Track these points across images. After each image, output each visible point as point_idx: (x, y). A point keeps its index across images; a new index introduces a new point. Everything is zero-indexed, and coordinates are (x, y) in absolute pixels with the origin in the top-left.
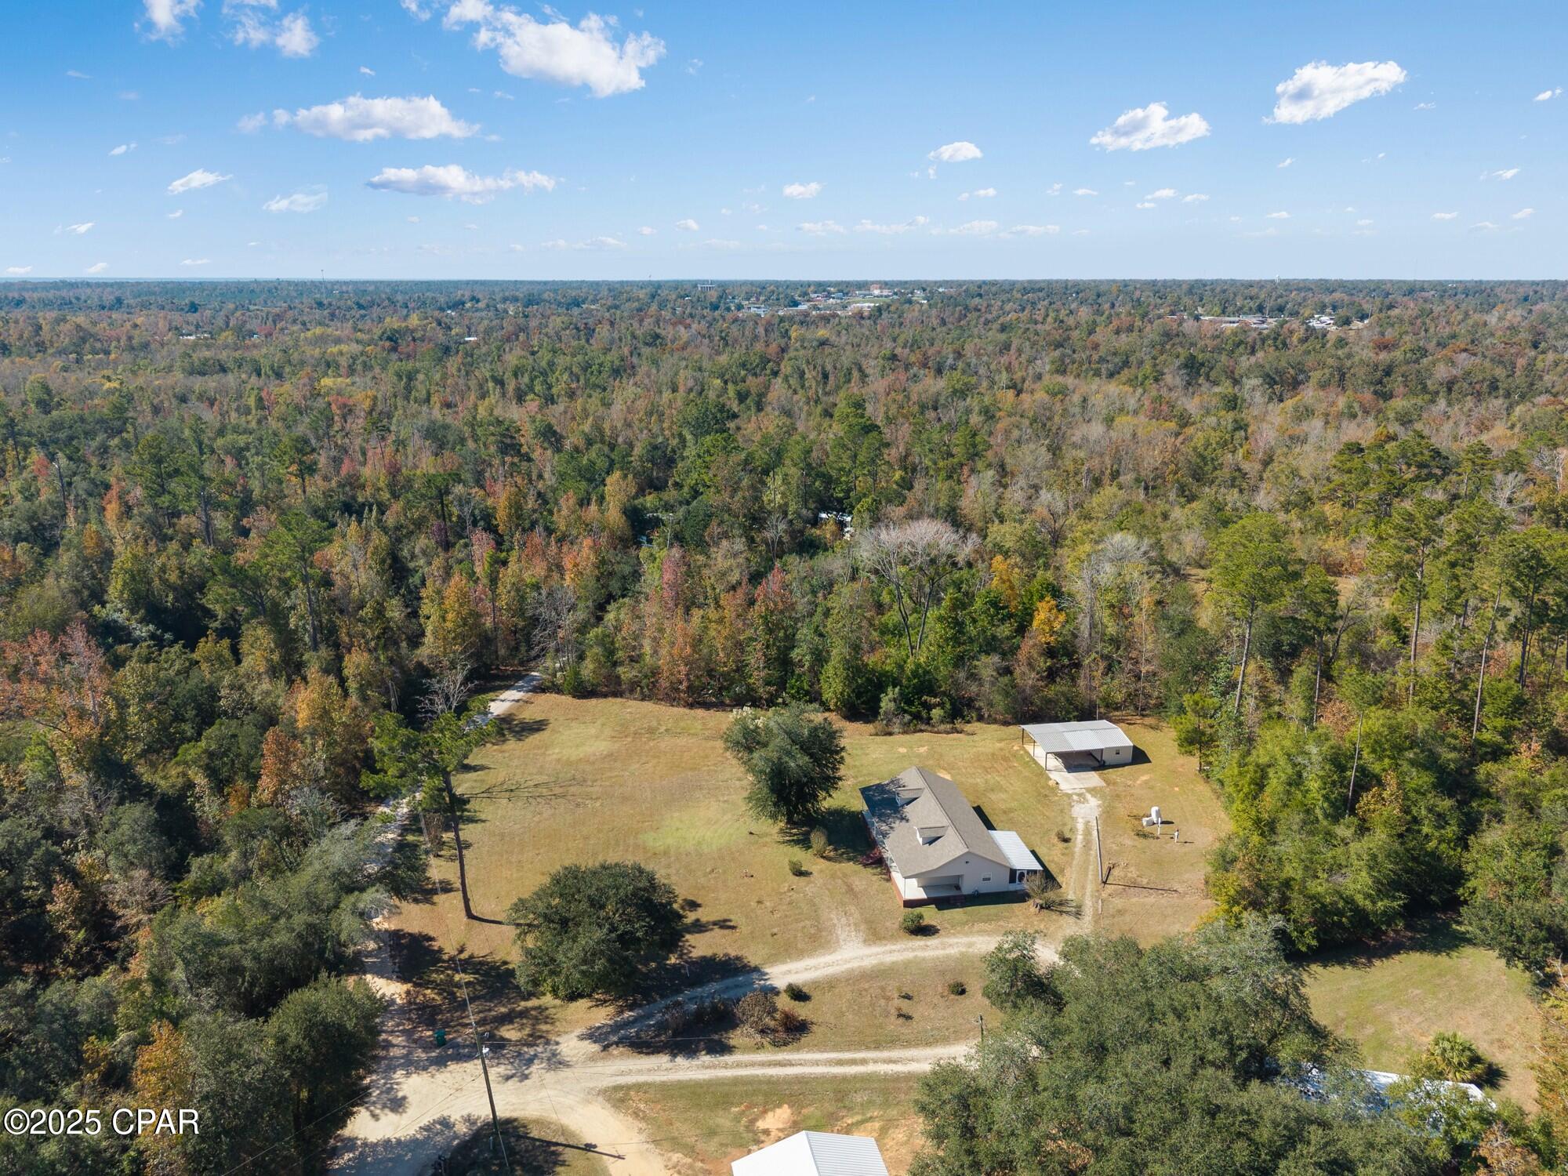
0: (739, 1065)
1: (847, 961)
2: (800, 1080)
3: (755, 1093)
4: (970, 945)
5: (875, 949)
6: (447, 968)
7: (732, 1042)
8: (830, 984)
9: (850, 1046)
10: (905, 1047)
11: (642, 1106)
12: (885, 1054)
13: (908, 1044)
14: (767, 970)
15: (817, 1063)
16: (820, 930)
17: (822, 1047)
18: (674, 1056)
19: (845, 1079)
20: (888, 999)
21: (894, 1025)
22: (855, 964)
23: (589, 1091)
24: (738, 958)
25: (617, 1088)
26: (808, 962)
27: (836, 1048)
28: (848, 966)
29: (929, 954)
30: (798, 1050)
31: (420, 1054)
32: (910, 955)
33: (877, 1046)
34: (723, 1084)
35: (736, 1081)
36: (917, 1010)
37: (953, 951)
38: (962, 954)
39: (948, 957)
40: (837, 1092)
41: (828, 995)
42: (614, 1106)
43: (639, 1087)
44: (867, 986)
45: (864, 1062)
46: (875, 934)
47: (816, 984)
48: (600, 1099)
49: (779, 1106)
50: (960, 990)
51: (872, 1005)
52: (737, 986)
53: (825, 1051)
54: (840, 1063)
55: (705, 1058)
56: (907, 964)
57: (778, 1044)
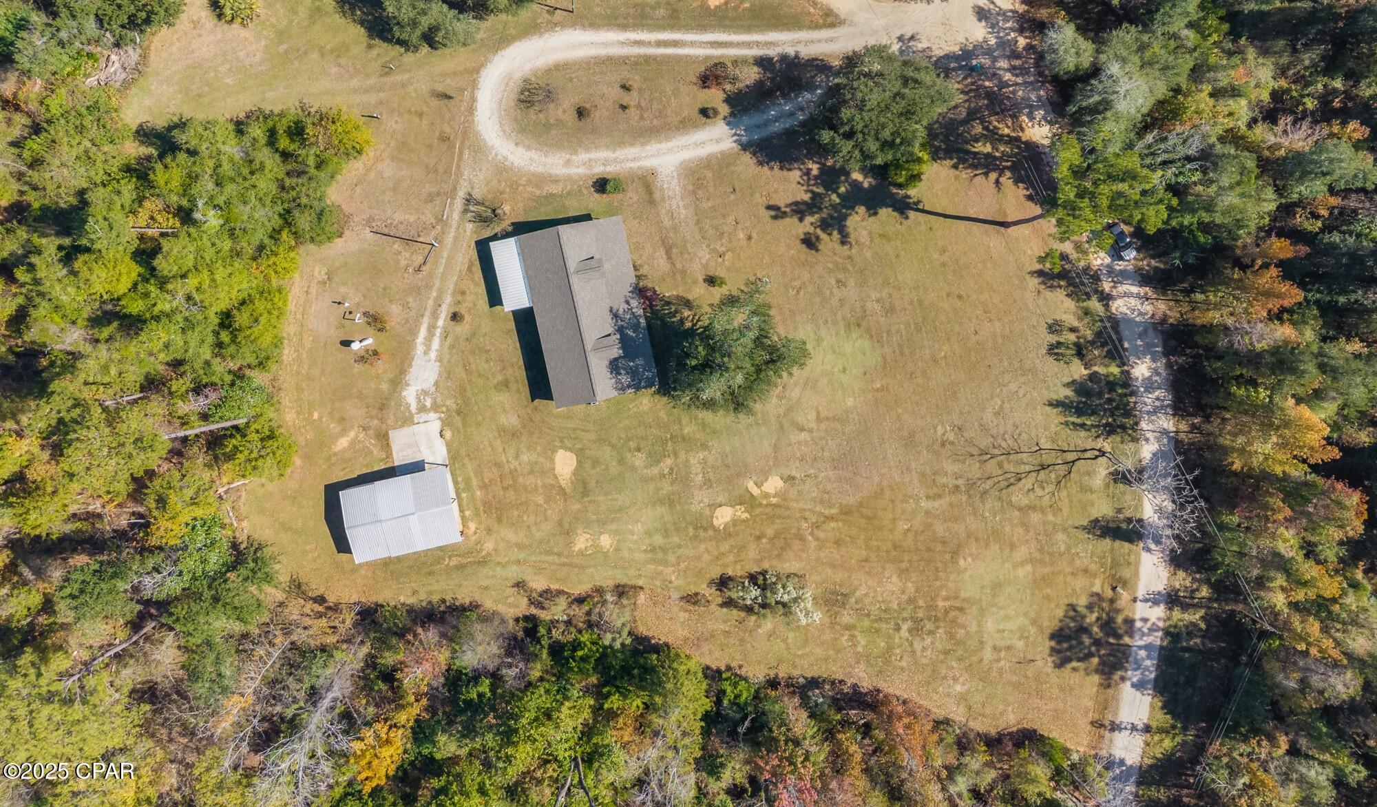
0: (748, 45)
1: (670, 150)
2: (703, 28)
3: (734, 19)
4: (568, 163)
5: (647, 164)
6: (1001, 159)
7: (756, 69)
8: (684, 125)
9: (667, 60)
10: (628, 57)
11: (812, 10)
12: (642, 51)
13: (624, 60)
14: (734, 145)
15: (692, 44)
16: (694, 193)
17: (688, 60)
18: (797, 57)
19: (672, 28)
20: (638, 106)
21: (636, 80)
22: (665, 146)
23: (852, 24)
24: (761, 163)
25: (833, 25)
26: (703, 152)
27: (678, 59)
28: (670, 144)
29: (602, 154)
30: (707, 58)
31: (985, 61)
32: (620, 153)
33: (648, 59)
34: (758, 27)
35: (749, 29)
36: (615, 93)
37: (583, 156)
38: (576, 152)
39: (588, 150)
40: (678, 18)
41: (685, 114)
42: (831, 10)
43: (817, 27)
44: (655, 122)
45: (660, 44)
46: (647, 181)
47: (696, 126)
48: (843, 17)
49: (716, 7)
50: (581, 113)
51: (651, 101)
52: (758, 127)
53: (687, 56)
54: (675, 44)
55: (772, 52)
56: (621, 144)
57: (720, 65)
